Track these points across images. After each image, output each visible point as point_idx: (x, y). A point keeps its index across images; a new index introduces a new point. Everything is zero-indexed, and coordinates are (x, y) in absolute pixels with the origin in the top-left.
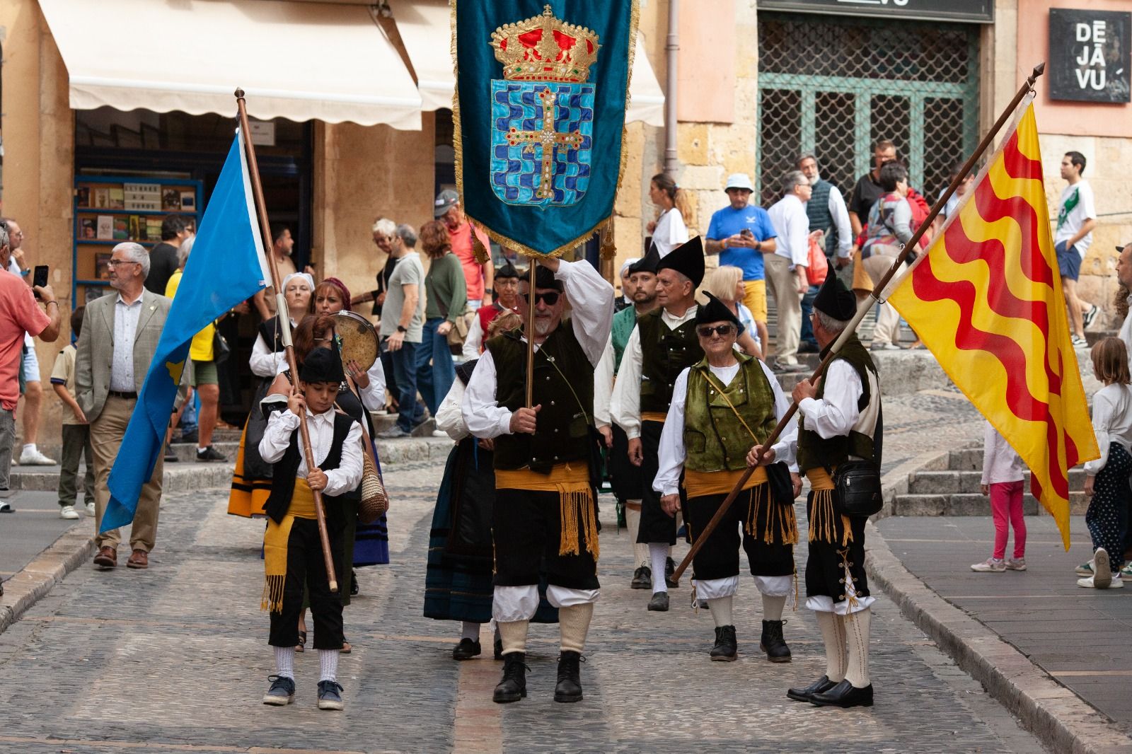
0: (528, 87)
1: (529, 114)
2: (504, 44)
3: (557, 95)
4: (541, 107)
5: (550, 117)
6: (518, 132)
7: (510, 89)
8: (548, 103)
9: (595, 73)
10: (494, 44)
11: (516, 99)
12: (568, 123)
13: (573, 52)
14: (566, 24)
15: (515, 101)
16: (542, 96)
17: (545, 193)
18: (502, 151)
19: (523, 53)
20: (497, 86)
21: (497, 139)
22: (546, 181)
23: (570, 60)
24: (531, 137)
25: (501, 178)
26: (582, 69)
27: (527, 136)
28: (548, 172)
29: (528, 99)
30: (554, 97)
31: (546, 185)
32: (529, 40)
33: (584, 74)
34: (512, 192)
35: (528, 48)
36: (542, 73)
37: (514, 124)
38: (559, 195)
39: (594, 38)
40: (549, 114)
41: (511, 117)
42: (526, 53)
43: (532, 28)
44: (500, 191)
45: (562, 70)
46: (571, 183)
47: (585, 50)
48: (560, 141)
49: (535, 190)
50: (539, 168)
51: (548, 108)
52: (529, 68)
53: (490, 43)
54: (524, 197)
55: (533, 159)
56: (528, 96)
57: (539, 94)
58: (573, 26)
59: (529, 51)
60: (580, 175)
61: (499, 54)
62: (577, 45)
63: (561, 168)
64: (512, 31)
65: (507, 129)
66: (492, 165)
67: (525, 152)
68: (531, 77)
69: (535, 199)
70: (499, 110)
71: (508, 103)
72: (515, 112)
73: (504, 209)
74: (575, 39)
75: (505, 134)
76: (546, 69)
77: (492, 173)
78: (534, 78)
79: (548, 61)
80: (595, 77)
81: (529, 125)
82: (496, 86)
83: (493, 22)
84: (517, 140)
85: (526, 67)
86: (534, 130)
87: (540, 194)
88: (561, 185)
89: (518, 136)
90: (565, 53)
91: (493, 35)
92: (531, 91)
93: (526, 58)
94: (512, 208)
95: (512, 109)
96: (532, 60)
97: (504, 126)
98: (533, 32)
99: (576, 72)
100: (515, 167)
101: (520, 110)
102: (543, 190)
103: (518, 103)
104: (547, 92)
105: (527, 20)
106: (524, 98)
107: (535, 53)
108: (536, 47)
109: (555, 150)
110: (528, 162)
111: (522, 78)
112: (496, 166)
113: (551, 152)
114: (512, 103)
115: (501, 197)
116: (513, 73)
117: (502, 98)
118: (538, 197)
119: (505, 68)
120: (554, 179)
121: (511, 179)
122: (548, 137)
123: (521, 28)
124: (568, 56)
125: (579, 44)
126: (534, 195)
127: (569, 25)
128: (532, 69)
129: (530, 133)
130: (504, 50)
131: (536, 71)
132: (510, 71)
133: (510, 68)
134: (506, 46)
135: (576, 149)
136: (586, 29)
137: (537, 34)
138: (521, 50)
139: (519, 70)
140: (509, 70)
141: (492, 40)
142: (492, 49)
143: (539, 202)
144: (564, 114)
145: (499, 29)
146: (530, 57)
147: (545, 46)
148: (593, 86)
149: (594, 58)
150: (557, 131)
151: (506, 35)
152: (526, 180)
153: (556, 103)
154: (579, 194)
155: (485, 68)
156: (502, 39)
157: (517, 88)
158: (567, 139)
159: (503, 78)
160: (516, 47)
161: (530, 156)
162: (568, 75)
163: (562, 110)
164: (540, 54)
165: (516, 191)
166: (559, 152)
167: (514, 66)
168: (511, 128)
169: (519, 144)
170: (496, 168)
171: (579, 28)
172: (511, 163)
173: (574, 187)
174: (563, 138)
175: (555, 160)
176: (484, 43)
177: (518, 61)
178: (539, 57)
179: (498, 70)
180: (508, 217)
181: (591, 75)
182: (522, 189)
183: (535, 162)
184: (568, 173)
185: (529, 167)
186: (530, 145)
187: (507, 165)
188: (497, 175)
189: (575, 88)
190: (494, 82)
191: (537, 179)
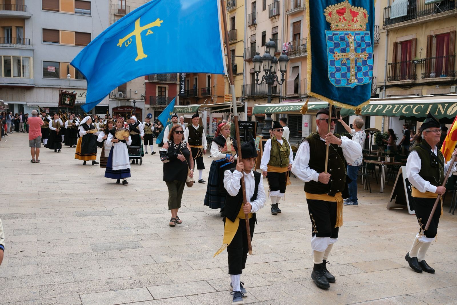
0: (342, 33)
1: (343, 45)
2: (330, 14)
3: (354, 37)
4: (348, 42)
5: (353, 46)
6: (338, 54)
7: (334, 34)
8: (351, 40)
9: (368, 26)
10: (325, 14)
11: (336, 39)
12: (359, 49)
14: (353, 6)
15: (336, 40)
16: (348, 37)
17: (353, 81)
18: (332, 63)
19: (338, 18)
20: (328, 34)
21: (330, 57)
22: (353, 75)
23: (357, 21)
24: (345, 56)
25: (333, 75)
26: (363, 25)
27: (343, 56)
28: (353, 71)
29: (342, 39)
30: (353, 37)
31: (353, 77)
32: (341, 12)
33: (364, 27)
34: (338, 81)
35: (340, 16)
36: (347, 27)
37: (336, 50)
38: (360, 80)
39: (366, 12)
40: (352, 45)
41: (335, 47)
42: (340, 18)
43: (342, 7)
44: (333, 81)
45: (356, 26)
46: (366, 74)
47: (363, 17)
48: (357, 57)
49: (348, 80)
50: (349, 69)
51: (351, 43)
52: (342, 25)
53: (324, 14)
54: (343, 83)
55: (346, 66)
56: (342, 37)
57: (346, 36)
58: (356, 7)
59: (341, 17)
60: (369, 70)
61: (328, 19)
62: (359, 15)
63: (359, 69)
64: (333, 8)
65: (334, 53)
66: (329, 69)
67: (343, 63)
68: (343, 29)
69: (348, 84)
70: (330, 45)
71: (333, 41)
72: (336, 45)
73: (335, 89)
74: (358, 13)
75: (333, 55)
76: (349, 25)
77: (329, 73)
78: (344, 29)
79: (349, 22)
80: (369, 28)
81: (343, 51)
82: (328, 33)
83: (325, 5)
84: (338, 58)
85: (340, 25)
86: (346, 52)
87: (350, 81)
89: (339, 56)
90: (355, 19)
91: (325, 10)
92: (343, 35)
93: (340, 20)
94: (338, 89)
95: (335, 43)
96: (343, 22)
97: (332, 51)
98: (342, 9)
99: (361, 26)
100: (338, 70)
101: (339, 44)
102: (352, 79)
103: (338, 41)
104: (350, 36)
105: (339, 4)
106: (340, 38)
107: (344, 18)
108: (344, 16)
109: (356, 61)
110: (344, 67)
111: (339, 30)
112: (331, 69)
113: (354, 62)
114: (335, 41)
115: (333, 83)
116: (335, 27)
117: (331, 39)
118: (349, 82)
119: (331, 25)
120: (356, 74)
121: (338, 75)
122: (352, 55)
123: (337, 7)
124: (357, 20)
125: (361, 15)
126: (348, 82)
127: (355, 7)
128: (343, 25)
129: (344, 54)
130: (331, 17)
131: (345, 26)
132: (334, 26)
133: (334, 25)
134: (331, 15)
136: (362, 8)
137: (344, 9)
138: (338, 17)
139: (337, 26)
140: (333, 26)
141: (325, 12)
142: (325, 16)
143: (350, 85)
144: (359, 45)
145: (327, 8)
146: (342, 20)
147: (347, 15)
148: (369, 32)
149: (367, 21)
150: (356, 52)
151: (331, 10)
152: (344, 75)
153: (355, 40)
154: (370, 78)
155: (323, 25)
156: (329, 12)
157: (337, 34)
158: (361, 56)
159: (330, 30)
160: (335, 15)
161: (345, 64)
162: (358, 28)
163: (357, 43)
164: (346, 18)
165: (340, 80)
166: (358, 62)
167: (336, 24)
168: (335, 52)
169: (339, 59)
170: (331, 70)
171: (359, 8)
172: (336, 68)
173: (368, 75)
174: (359, 56)
175: (356, 65)
176: (322, 13)
177: (337, 22)
178: (346, 20)
179: (328, 26)
180: (336, 93)
181: (367, 28)
182: (342, 80)
183: (347, 67)
184: (364, 70)
185: (344, 70)
186: (345, 60)
187: (335, 69)
188: (331, 74)
189: (362, 33)
190: (327, 32)
191: (348, 75)
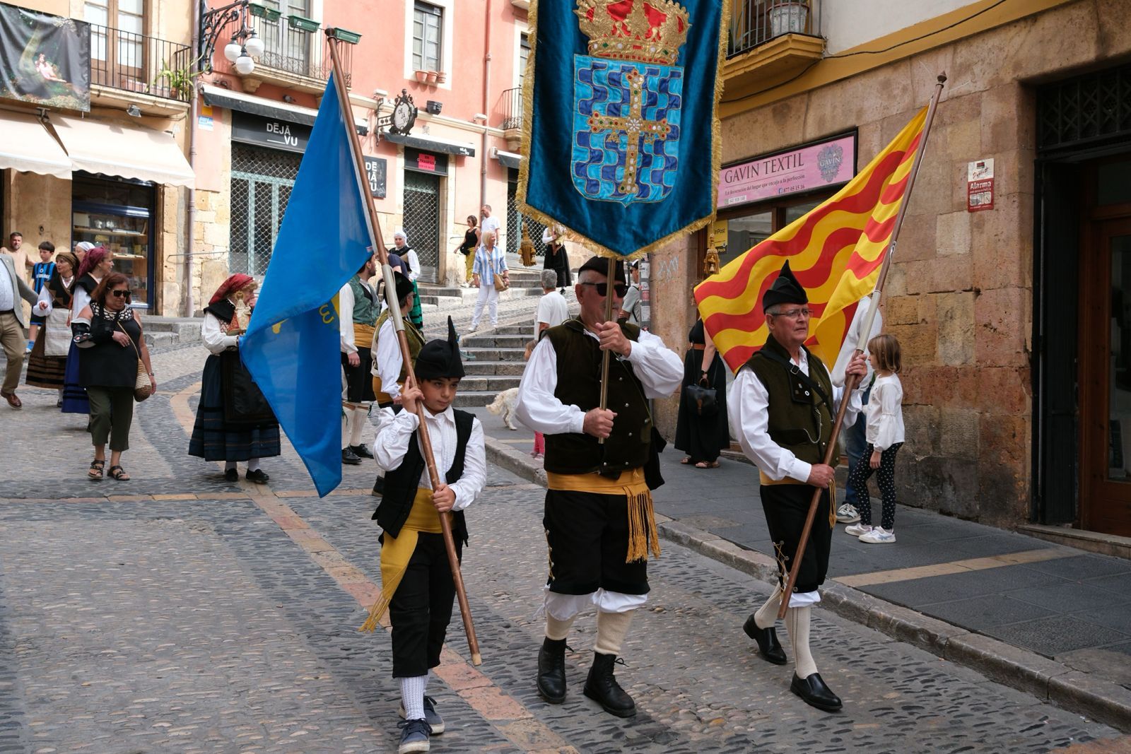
0: (615, 67)
1: (614, 98)
2: (590, 13)
3: (646, 78)
4: (629, 91)
5: (638, 102)
6: (601, 118)
7: (595, 67)
8: (635, 86)
9: (684, 53)
10: (579, 12)
11: (601, 80)
12: (655, 110)
13: (663, 30)
15: (599, 82)
16: (630, 78)
17: (628, 188)
18: (584, 139)
19: (611, 27)
20: (581, 62)
21: (579, 124)
22: (630, 174)
23: (660, 38)
24: (616, 124)
25: (582, 168)
26: (672, 49)
27: (611, 123)
28: (633, 163)
29: (614, 81)
30: (642, 79)
31: (630, 179)
32: (618, 12)
33: (673, 56)
34: (592, 186)
35: (617, 21)
36: (630, 51)
37: (597, 107)
38: (644, 189)
39: (686, 15)
40: (636, 99)
41: (594, 100)
42: (615, 27)
44: (581, 183)
45: (652, 50)
46: (657, 178)
47: (676, 28)
48: (647, 130)
49: (617, 185)
50: (622, 159)
51: (636, 92)
52: (617, 45)
53: (575, 11)
54: (605, 192)
55: (616, 149)
56: (614, 77)
57: (625, 75)
59: (617, 24)
60: (666, 168)
61: (584, 24)
62: (668, 22)
63: (647, 161)
65: (590, 113)
66: (573, 154)
67: (608, 141)
68: (618, 55)
69: (617, 194)
70: (583, 91)
71: (591, 83)
72: (599, 94)
74: (665, 15)
75: (589, 118)
76: (635, 47)
77: (573, 162)
78: (621, 56)
79: (638, 38)
80: (683, 60)
81: (615, 110)
82: (579, 62)
84: (600, 126)
85: (614, 43)
86: (619, 116)
87: (623, 188)
88: (646, 179)
89: (601, 122)
90: (655, 31)
91: (579, 2)
92: (618, 71)
93: (613, 33)
94: (592, 204)
95: (595, 90)
96: (620, 36)
97: (587, 110)
98: (623, 3)
99: (666, 53)
100: (596, 158)
101: (605, 92)
102: (626, 184)
103: (603, 84)
104: (635, 74)
106: (609, 79)
107: (624, 27)
108: (626, 21)
109: (642, 140)
110: (612, 153)
111: (608, 55)
112: (578, 155)
113: (637, 142)
114: (596, 84)
115: (581, 190)
116: (599, 48)
117: (585, 77)
118: (620, 191)
119: (590, 42)
120: (639, 173)
121: (594, 171)
122: (634, 126)
124: (658, 34)
125: (670, 22)
126: (617, 190)
128: (620, 46)
129: (614, 119)
130: (591, 21)
131: (624, 48)
132: (596, 46)
133: (596, 43)
134: (592, 16)
135: (662, 139)
136: (677, 5)
137: (628, 5)
138: (609, 22)
139: (606, 45)
140: (595, 44)
141: (577, 8)
142: (577, 18)
143: (622, 198)
144: (652, 101)
146: (618, 32)
147: (635, 19)
148: (681, 70)
149: (683, 39)
150: (644, 119)
151: (592, 5)
152: (609, 173)
153: (645, 86)
154: (666, 189)
155: (569, 40)
156: (587, 7)
157: (603, 67)
158: (654, 128)
159: (587, 53)
160: (603, 19)
161: (613, 145)
162: (657, 56)
163: (651, 95)
164: (629, 29)
166: (646, 143)
167: (601, 40)
168: (594, 112)
169: (602, 130)
170: (578, 157)
172: (593, 152)
173: (660, 182)
174: (650, 127)
175: (641, 151)
176: (570, 10)
177: (605, 36)
178: (628, 33)
179: (583, 43)
180: (586, 212)
181: (680, 59)
182: (603, 183)
183: (619, 152)
184: (655, 166)
185: (612, 158)
186: (615, 133)
187: (588, 155)
188: (578, 165)
189: (664, 71)
190: (577, 58)
191: (620, 172)
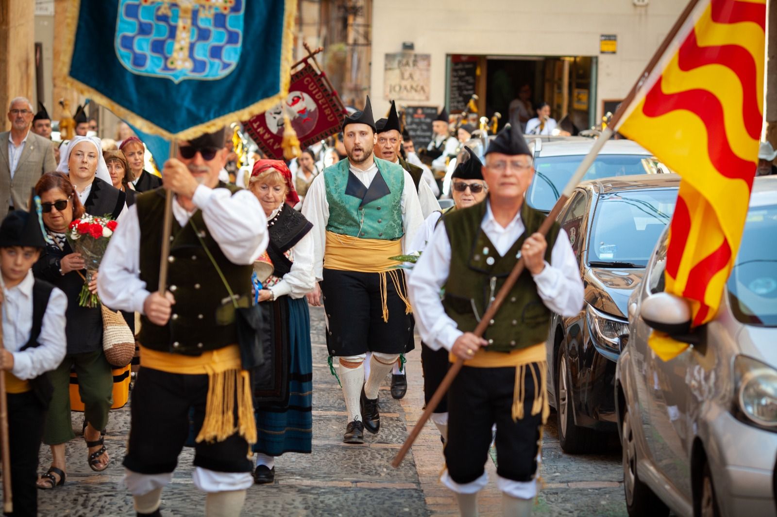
17: (179, 62)
18: (132, 11)
22: (182, 49)
25: (128, 43)
31: (181, 54)
38: (199, 66)
44: (125, 56)
46: (217, 53)
48: (202, 2)
49: (167, 59)
50: (173, 32)
54: (153, 68)
55: (166, 22)
60: (227, 43)
63: (203, 35)
66: (119, 25)
67: (160, 13)
69: (165, 69)
73: (129, 80)
77: (118, 35)
87: (172, 63)
88: (201, 54)
94: (138, 78)
100: (144, 30)
102: (177, 59)
109: (196, 12)
110: (162, 24)
112: (125, 27)
113: (190, 15)
115: (127, 64)
118: (169, 66)
120: (192, 47)
121: (143, 46)
126: (165, 65)
135: (224, 12)
143: (171, 73)
152: (158, 47)
154: (227, 66)
158: (213, 1)
161: (164, 18)
165: (144, 58)
166: (202, 15)
169: (153, 3)
170: (124, 29)
172: (141, 25)
173: (218, 57)
174: (208, 1)
175: (194, 24)
180: (132, 89)
182: (152, 57)
183: (169, 26)
184: (213, 42)
185: (160, 32)
186: (167, 6)
187: (137, 27)
188: (125, 38)
191: (169, 45)
